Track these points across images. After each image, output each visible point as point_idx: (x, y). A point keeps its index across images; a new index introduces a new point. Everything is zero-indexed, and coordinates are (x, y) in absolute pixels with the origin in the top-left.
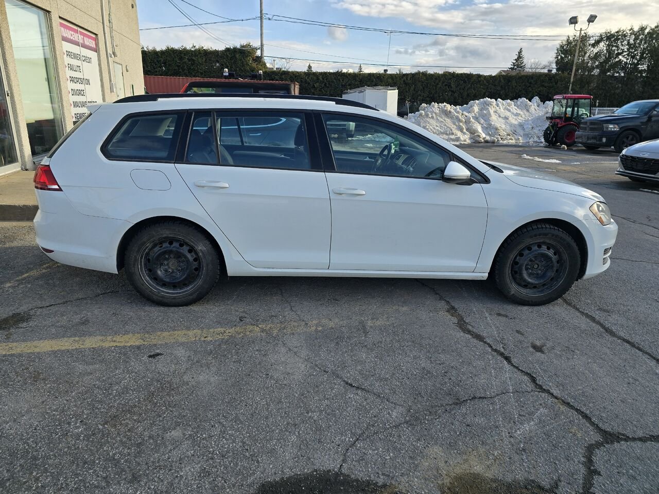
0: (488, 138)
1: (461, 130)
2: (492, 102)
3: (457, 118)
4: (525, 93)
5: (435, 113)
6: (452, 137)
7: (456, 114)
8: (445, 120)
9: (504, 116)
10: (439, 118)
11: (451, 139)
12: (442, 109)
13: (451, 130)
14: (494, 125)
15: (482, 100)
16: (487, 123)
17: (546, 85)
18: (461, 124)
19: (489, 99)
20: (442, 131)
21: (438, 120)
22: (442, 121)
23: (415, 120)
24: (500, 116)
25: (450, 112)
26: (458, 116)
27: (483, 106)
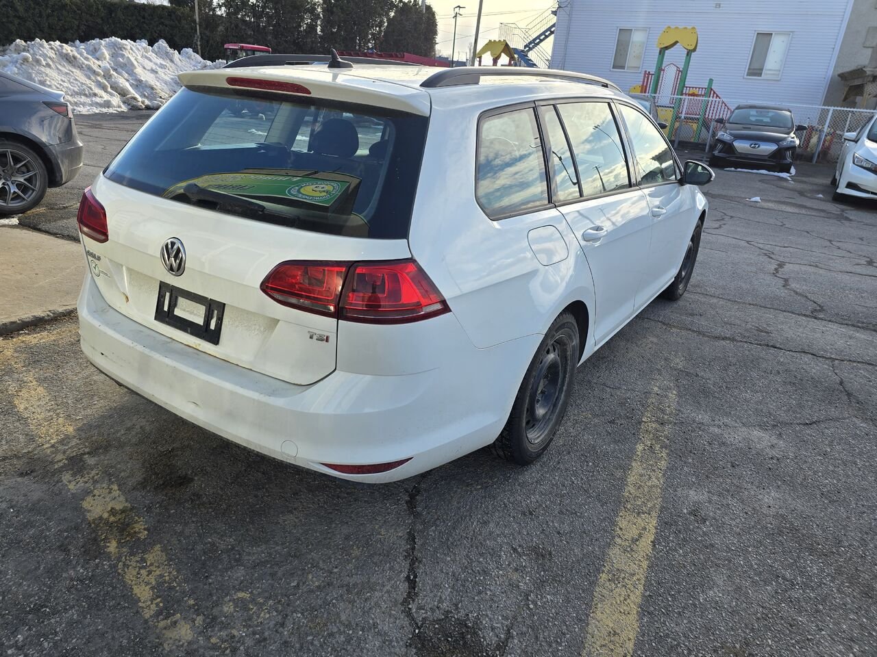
0: (147, 102)
1: (104, 88)
2: (126, 45)
3: (89, 68)
4: (140, 32)
5: (50, 58)
6: (98, 100)
7: (86, 62)
8: (72, 72)
9: (149, 68)
10: (59, 67)
11: (97, 103)
12: (58, 50)
13: (91, 89)
14: (146, 81)
15: (107, 39)
16: (134, 78)
17: (167, 22)
18: (99, 78)
19: (119, 40)
20: (76, 89)
21: (60, 70)
22: (68, 73)
23: (19, 69)
24: (144, 68)
25: (75, 57)
26: (89, 65)
27: (114, 51)
